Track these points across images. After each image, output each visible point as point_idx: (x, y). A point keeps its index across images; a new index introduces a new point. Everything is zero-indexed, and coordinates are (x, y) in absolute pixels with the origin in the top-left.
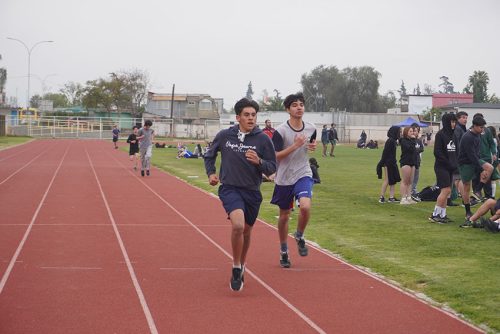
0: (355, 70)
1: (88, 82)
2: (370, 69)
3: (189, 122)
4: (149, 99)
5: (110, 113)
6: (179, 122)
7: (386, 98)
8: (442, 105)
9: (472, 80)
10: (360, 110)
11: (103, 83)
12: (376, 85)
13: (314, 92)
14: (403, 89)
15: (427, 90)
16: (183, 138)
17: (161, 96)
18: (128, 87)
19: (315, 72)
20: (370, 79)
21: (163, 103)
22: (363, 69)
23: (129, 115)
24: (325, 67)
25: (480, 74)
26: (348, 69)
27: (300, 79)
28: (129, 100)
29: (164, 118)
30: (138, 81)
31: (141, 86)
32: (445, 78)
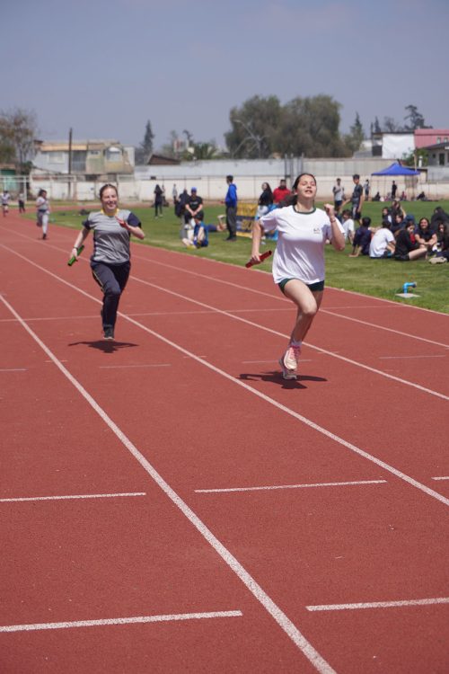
0: (307, 101)
3: (92, 178)
4: (37, 150)
6: (79, 179)
8: (428, 145)
10: (316, 155)
12: (336, 121)
14: (358, 123)
15: (389, 124)
16: (86, 201)
18: (11, 135)
19: (248, 106)
20: (327, 113)
22: (317, 99)
23: (13, 172)
24: (261, 98)
26: (298, 101)
28: (11, 152)
29: (60, 174)
30: (22, 126)
31: (27, 133)
32: (413, 108)
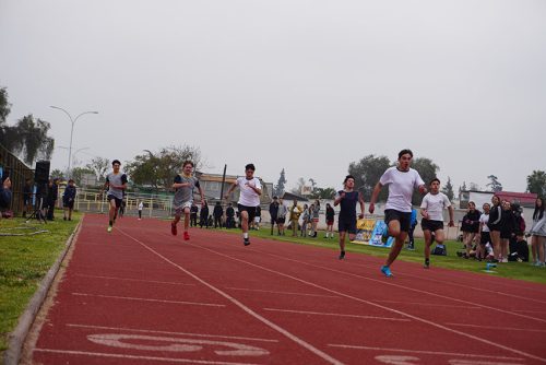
1: (138, 157)
2: (427, 162)
5: (157, 191)
9: (530, 180)
13: (362, 183)
14: (449, 185)
15: (474, 189)
17: (210, 176)
19: (364, 162)
20: (427, 172)
21: (212, 185)
22: (420, 161)
24: (375, 157)
25: (540, 174)
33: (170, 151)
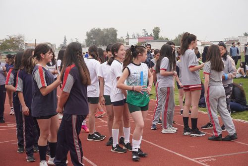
0: (107, 29)
2: (113, 29)
4: (26, 46)
7: (120, 40)
8: (142, 41)
9: (154, 31)
11: (7, 40)
12: (116, 35)
13: (92, 39)
14: (128, 35)
15: (138, 35)
17: (30, 44)
18: (17, 41)
19: (92, 31)
20: (113, 33)
21: (31, 47)
22: (111, 29)
24: (95, 29)
25: (157, 28)
26: (105, 29)
27: (86, 34)
28: (18, 46)
30: (21, 39)
31: (22, 41)
32: (145, 30)
33: (13, 37)
